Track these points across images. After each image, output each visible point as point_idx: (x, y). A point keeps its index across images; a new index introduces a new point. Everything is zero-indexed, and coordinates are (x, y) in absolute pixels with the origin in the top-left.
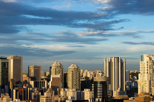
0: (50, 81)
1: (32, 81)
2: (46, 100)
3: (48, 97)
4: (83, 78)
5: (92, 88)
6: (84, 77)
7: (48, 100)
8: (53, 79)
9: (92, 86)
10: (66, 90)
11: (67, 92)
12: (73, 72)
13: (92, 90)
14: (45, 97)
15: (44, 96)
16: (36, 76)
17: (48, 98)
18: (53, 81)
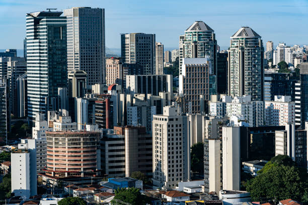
0: (181, 74)
1: (132, 74)
2: (169, 126)
3: (174, 118)
4: (273, 67)
5: (296, 93)
6: (274, 64)
7: (173, 126)
8: (188, 68)
9: (296, 89)
10: (224, 101)
11: (228, 104)
12: (242, 49)
13: (296, 97)
14: (166, 120)
15: (162, 117)
16: (141, 62)
17: (174, 122)
18: (187, 74)
